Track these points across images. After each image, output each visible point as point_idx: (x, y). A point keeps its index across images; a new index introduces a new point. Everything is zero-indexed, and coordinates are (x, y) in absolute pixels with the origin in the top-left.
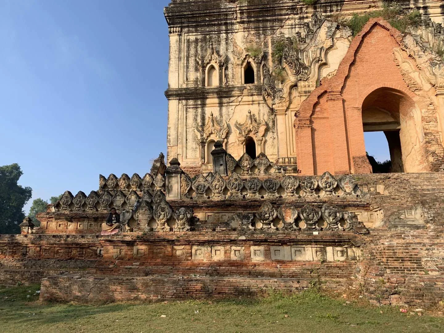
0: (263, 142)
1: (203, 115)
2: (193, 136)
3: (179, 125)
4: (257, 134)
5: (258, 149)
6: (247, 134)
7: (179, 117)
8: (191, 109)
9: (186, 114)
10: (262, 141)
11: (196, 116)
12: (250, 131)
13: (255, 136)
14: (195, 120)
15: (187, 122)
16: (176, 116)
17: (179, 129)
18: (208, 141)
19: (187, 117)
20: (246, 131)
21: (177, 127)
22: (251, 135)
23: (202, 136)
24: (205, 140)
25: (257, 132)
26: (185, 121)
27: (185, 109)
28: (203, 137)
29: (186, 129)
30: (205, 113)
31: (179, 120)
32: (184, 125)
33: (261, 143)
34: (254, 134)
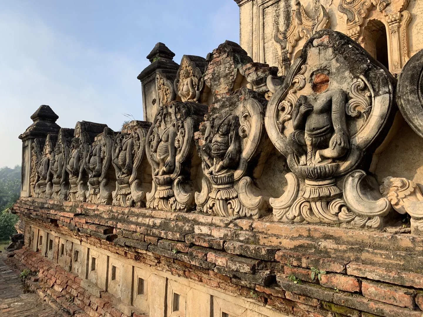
0: (404, 23)
1: (288, 11)
2: (273, 53)
3: (254, 41)
4: (388, 8)
5: (391, 42)
6: (365, 18)
7: (254, 27)
8: (269, 8)
9: (264, 19)
10: (400, 20)
11: (278, 16)
12: (372, 7)
13: (384, 14)
14: (277, 23)
15: (265, 32)
16: (250, 28)
17: (253, 48)
18: (294, 54)
19: (265, 24)
20: (363, 12)
21: (251, 45)
22: (376, 16)
23: (283, 48)
24: (288, 55)
25: (388, 5)
26: (261, 31)
27: (261, 11)
28: (285, 50)
29: (264, 43)
30: (290, 6)
31: (254, 33)
32: (261, 38)
33: (399, 27)
34: (381, 12)
